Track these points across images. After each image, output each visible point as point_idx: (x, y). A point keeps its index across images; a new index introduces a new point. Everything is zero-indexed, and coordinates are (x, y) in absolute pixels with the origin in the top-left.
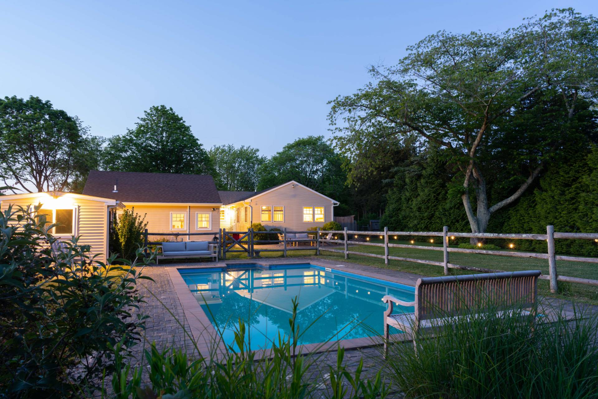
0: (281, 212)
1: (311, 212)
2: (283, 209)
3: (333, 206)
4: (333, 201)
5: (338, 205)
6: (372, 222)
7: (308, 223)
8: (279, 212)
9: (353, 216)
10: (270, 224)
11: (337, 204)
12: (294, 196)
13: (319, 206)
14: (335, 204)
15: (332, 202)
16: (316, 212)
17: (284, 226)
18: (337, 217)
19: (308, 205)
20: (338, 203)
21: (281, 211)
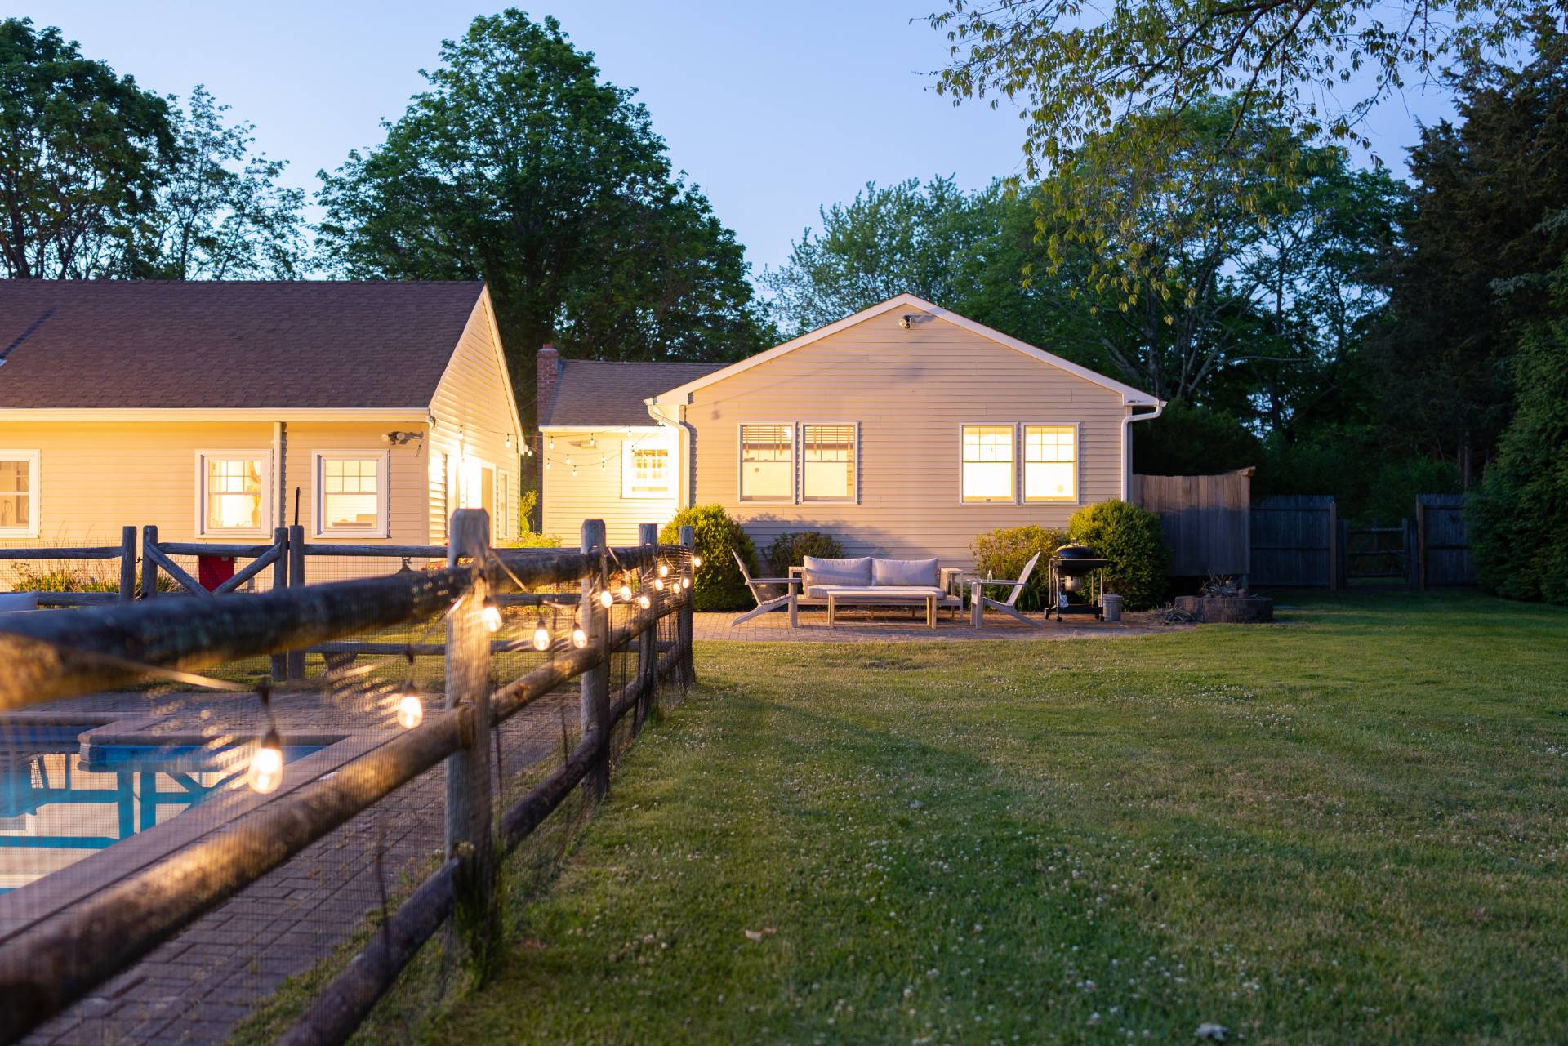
0: (843, 455)
1: (1008, 453)
2: (849, 435)
3: (1129, 417)
4: (1127, 395)
5: (1157, 414)
6: (1426, 508)
7: (989, 508)
8: (830, 454)
9: (1246, 471)
10: (788, 514)
11: (1151, 409)
12: (914, 373)
13: (1051, 418)
14: (1137, 410)
15: (1124, 402)
16: (1031, 453)
17: (858, 520)
18: (1153, 479)
19: (990, 418)
20: (1159, 405)
21: (843, 446)
